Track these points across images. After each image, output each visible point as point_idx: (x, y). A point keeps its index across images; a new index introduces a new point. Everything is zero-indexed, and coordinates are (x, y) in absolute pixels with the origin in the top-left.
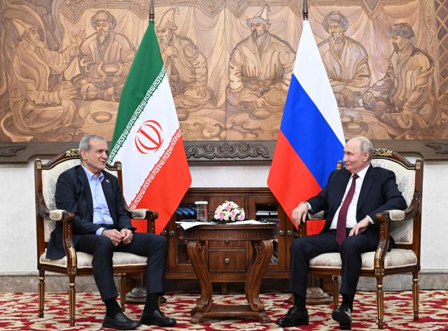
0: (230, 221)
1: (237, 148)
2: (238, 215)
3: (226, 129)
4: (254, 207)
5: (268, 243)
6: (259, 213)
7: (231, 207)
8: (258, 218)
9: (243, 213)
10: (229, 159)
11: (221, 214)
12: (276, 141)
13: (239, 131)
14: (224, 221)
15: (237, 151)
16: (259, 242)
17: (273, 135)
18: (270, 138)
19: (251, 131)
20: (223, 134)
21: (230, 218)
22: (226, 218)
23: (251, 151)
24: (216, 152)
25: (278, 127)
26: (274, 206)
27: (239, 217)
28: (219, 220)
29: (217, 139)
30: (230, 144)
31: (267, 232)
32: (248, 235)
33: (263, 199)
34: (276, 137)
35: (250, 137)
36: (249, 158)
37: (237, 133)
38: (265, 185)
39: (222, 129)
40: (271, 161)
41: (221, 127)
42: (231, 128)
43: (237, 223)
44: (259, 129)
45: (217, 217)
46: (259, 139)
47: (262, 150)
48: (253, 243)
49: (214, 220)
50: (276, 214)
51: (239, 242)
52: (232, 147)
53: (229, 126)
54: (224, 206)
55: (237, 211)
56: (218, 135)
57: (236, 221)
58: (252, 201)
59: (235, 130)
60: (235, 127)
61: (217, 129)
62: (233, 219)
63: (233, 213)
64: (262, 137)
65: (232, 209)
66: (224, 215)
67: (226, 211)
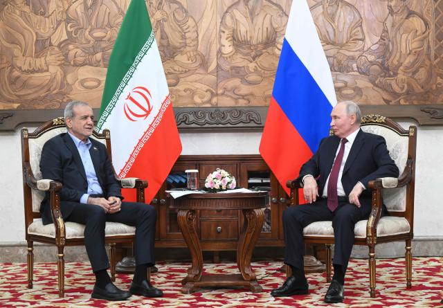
0: (221, 189)
1: (229, 114)
2: (229, 183)
3: (217, 95)
4: (246, 174)
5: (259, 212)
6: (251, 181)
7: (222, 175)
8: (250, 186)
9: (234, 182)
10: (220, 125)
11: (212, 183)
12: (268, 107)
13: (231, 97)
14: (215, 190)
15: (229, 118)
16: (250, 211)
17: (266, 101)
18: (262, 103)
19: (243, 97)
20: (214, 100)
21: (221, 186)
22: (217, 187)
23: (243, 117)
24: (207, 118)
25: (270, 92)
26: (266, 173)
27: (230, 185)
28: (210, 188)
29: (209, 105)
30: (222, 110)
31: (259, 201)
32: (238, 204)
33: (256, 167)
34: (268, 103)
35: (242, 103)
36: (241, 125)
37: (228, 99)
38: (258, 152)
39: (213, 95)
40: (263, 127)
41: (212, 93)
42: (222, 94)
43: (228, 192)
44: (252, 94)
45: (207, 185)
46: (251, 104)
47: (254, 115)
48: (244, 211)
49: (205, 189)
50: (269, 181)
51: (231, 211)
52: (223, 113)
53: (220, 91)
54: (215, 174)
55: (228, 180)
56: (209, 101)
57: (227, 189)
58: (244, 168)
59: (227, 96)
60: (226, 93)
61: (208, 94)
62: (224, 187)
63: (224, 181)
64: (255, 102)
65: (223, 177)
66: (215, 183)
67: (217, 179)
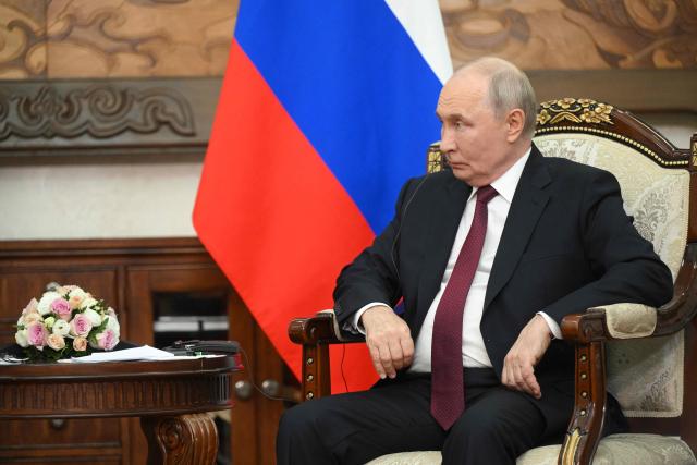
0: (69, 351)
1: (85, 104)
2: (96, 330)
3: (45, 39)
4: (147, 304)
5: (199, 424)
6: (166, 325)
7: (71, 304)
8: (162, 341)
9: (114, 325)
10: (58, 142)
11: (39, 329)
12: (219, 77)
13: (92, 45)
14: (49, 354)
15: (85, 115)
16: (170, 422)
17: (208, 59)
18: (197, 67)
19: (134, 45)
20: (37, 57)
21: (69, 341)
22: (56, 342)
23: (135, 114)
24: (13, 117)
25: (227, 29)
26: (214, 296)
27: (100, 337)
28: (32, 348)
29: (16, 74)
30: (63, 89)
31: (197, 386)
32: (131, 399)
33: (180, 277)
34: (218, 64)
35: (130, 65)
36: (127, 139)
37: (84, 52)
38: (189, 231)
39: (33, 39)
40: (205, 145)
41: (29, 33)
42: (64, 37)
43: (95, 358)
44: (163, 37)
45: (24, 338)
46: (160, 70)
47: (172, 108)
48: (149, 422)
49: (18, 351)
50: (223, 325)
51: (98, 423)
52: (68, 101)
53: (56, 27)
54: (49, 300)
55: (92, 318)
56: (20, 61)
57: (90, 350)
58: (140, 285)
59: (79, 43)
60: (77, 32)
61: (16, 39)
62: (79, 344)
63: (81, 324)
64: (171, 64)
65: (75, 312)
66: (50, 331)
67: (56, 316)
